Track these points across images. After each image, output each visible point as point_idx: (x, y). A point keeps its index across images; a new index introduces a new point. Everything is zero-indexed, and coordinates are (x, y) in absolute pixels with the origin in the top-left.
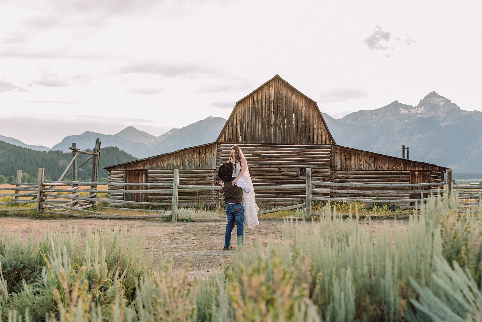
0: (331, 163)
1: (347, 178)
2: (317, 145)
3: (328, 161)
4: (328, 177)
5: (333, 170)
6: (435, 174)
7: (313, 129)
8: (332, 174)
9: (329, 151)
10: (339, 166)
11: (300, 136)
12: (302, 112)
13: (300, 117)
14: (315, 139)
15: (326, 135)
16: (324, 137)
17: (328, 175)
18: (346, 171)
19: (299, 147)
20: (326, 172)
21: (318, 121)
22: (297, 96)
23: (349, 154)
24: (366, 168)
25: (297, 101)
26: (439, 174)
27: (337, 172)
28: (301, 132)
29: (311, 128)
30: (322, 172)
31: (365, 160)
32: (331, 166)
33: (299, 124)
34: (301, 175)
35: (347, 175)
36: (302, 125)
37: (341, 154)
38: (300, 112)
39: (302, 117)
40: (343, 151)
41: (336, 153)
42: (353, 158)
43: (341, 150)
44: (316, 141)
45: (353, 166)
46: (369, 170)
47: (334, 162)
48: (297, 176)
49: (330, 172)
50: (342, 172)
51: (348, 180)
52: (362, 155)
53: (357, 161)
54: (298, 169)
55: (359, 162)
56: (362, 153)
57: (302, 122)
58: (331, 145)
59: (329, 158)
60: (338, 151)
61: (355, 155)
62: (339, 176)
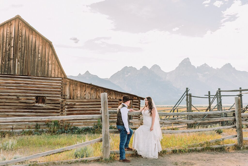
0: (62, 93)
1: (74, 105)
2: (50, 77)
3: (59, 91)
4: (59, 104)
5: (63, 98)
6: (135, 102)
7: (48, 64)
8: (63, 102)
9: (61, 83)
10: (68, 95)
11: (37, 69)
12: (39, 49)
13: (37, 54)
14: (50, 73)
15: (58, 70)
16: (56, 71)
17: (59, 102)
18: (73, 99)
19: (35, 79)
20: (58, 100)
21: (52, 58)
22: (35, 36)
23: (76, 86)
24: (88, 97)
25: (35, 40)
26: (137, 102)
27: (67, 100)
28: (37, 66)
29: (46, 63)
30: (55, 100)
31: (88, 90)
32: (62, 95)
33: (36, 59)
34: (37, 102)
35: (74, 103)
36: (38, 60)
37: (70, 86)
38: (37, 49)
39: (39, 53)
40: (71, 83)
41: (66, 84)
42: (79, 89)
43: (70, 82)
44: (50, 74)
45: (79, 95)
46: (90, 99)
47: (64, 92)
48: (33, 103)
49: (61, 100)
50: (70, 100)
51: (75, 106)
52: (85, 87)
53: (82, 92)
54: (34, 98)
55: (83, 92)
56: (85, 86)
57: (38, 57)
58: (62, 78)
59: (60, 89)
60: (68, 83)
61: (80, 87)
62: (69, 103)
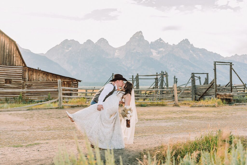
0: (23, 77)
1: (32, 85)
2: (15, 66)
3: (21, 76)
4: (21, 84)
5: (24, 81)
6: (74, 83)
7: (13, 57)
8: (23, 83)
9: (22, 70)
10: (27, 79)
11: (6, 61)
12: (7, 47)
13: (5, 50)
14: (14, 63)
15: (20, 61)
16: (19, 62)
17: (21, 83)
18: (31, 81)
19: (5, 67)
20: (20, 82)
21: (16, 52)
22: (4, 37)
23: (33, 72)
24: (41, 80)
25: (4, 40)
26: (76, 83)
27: (26, 82)
28: (6, 58)
29: (12, 56)
30: (18, 82)
31: (41, 75)
32: (23, 78)
33: (5, 54)
34: (6, 83)
35: (32, 84)
36: (7, 54)
37: (28, 72)
38: (6, 47)
39: (7, 49)
40: (29, 70)
41: (26, 71)
42: (35, 74)
43: (28, 69)
44: (15, 64)
45: (35, 79)
46: (43, 81)
47: (25, 76)
48: (4, 84)
49: (22, 81)
50: (29, 82)
51: (32, 86)
52: (39, 73)
53: (37, 76)
54: (4, 80)
55: (38, 76)
56: (39, 72)
57: (7, 52)
58: (23, 66)
59: (22, 74)
60: (27, 70)
61: (36, 72)
62: (28, 84)
